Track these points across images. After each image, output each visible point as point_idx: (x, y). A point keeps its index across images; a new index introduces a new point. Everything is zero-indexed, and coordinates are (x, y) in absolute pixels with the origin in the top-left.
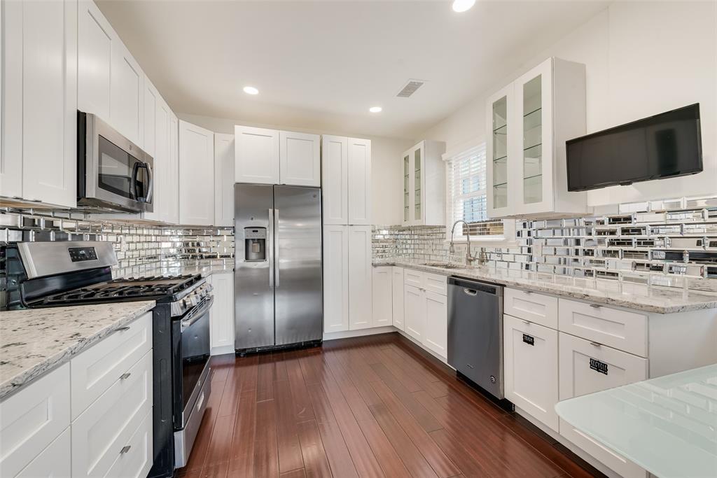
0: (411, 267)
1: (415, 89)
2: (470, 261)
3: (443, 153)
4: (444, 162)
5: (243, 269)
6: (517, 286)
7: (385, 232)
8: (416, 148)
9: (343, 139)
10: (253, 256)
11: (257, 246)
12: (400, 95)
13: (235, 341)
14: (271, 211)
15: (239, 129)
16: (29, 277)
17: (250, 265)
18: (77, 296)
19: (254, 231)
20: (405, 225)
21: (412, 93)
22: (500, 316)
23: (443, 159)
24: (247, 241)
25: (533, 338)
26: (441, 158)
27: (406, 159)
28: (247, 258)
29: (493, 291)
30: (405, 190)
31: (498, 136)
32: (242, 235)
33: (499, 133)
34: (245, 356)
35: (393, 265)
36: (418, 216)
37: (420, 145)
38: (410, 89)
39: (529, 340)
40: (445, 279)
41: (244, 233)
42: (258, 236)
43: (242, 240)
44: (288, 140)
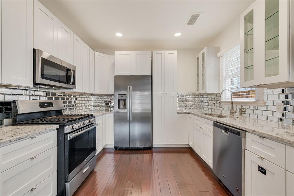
0: (196, 115)
1: (196, 19)
2: (233, 113)
3: (218, 53)
4: (219, 58)
5: (117, 112)
6: (254, 132)
7: (191, 96)
8: (202, 52)
9: (163, 52)
10: (121, 107)
11: (123, 102)
12: (188, 24)
13: (114, 143)
14: (128, 87)
15: (116, 52)
16: (19, 113)
17: (120, 111)
18: (38, 121)
19: (121, 96)
20: (197, 93)
21: (195, 22)
22: (243, 150)
23: (218, 56)
24: (119, 100)
25: (266, 170)
26: (217, 56)
27: (198, 59)
28: (119, 108)
29: (238, 134)
30: (198, 75)
31: (249, 36)
32: (117, 98)
33: (248, 34)
34: (119, 150)
35: (189, 113)
36: (203, 88)
37: (205, 50)
38: (193, 20)
39: (263, 171)
40: (212, 123)
41: (118, 97)
42: (123, 98)
43: (117, 100)
44: (137, 55)
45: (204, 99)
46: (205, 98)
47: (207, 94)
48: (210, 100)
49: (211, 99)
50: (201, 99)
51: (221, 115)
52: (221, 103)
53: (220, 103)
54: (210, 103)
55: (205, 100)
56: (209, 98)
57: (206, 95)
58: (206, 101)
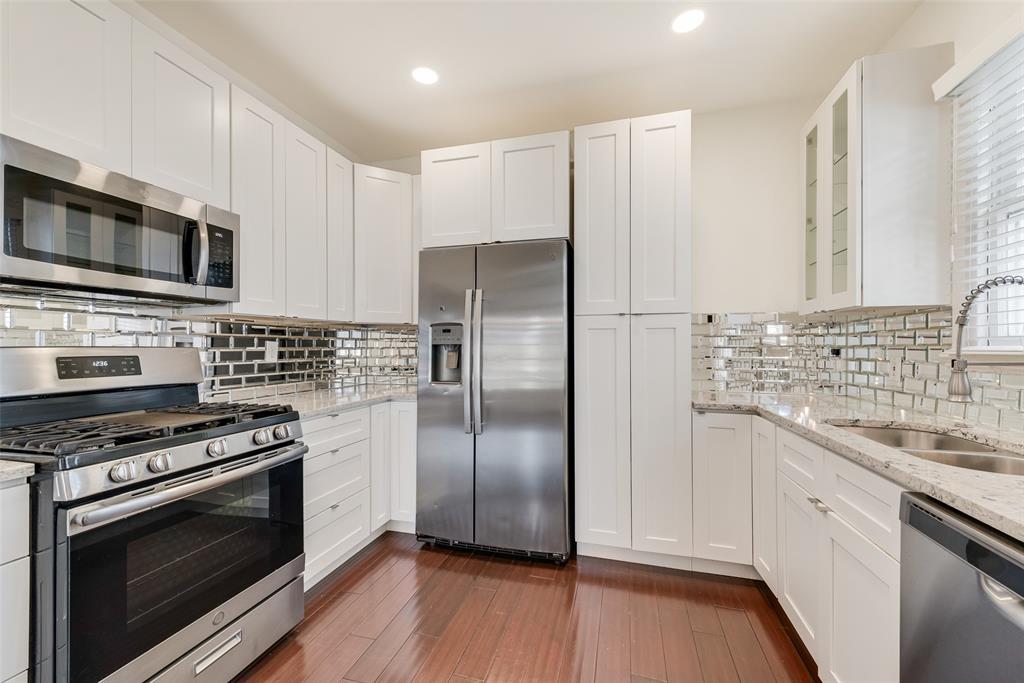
3: (935, 78)
4: (946, 103)
5: (430, 395)
9: (620, 125)
10: (446, 374)
11: (450, 354)
14: (469, 293)
15: (428, 157)
17: (440, 389)
19: (444, 331)
23: (938, 98)
24: (436, 349)
26: (932, 94)
27: (811, 140)
28: (436, 377)
30: (809, 221)
32: (429, 338)
35: (754, 412)
36: (840, 283)
37: (849, 82)
41: (430, 334)
42: (449, 339)
43: (427, 345)
44: (507, 155)
45: (850, 343)
46: (855, 335)
47: (866, 314)
48: (883, 347)
49: (889, 341)
50: (829, 340)
51: (958, 434)
52: (966, 364)
53: (958, 365)
54: (885, 360)
55: (853, 347)
56: (876, 334)
57: (859, 321)
58: (862, 353)
